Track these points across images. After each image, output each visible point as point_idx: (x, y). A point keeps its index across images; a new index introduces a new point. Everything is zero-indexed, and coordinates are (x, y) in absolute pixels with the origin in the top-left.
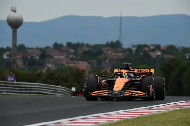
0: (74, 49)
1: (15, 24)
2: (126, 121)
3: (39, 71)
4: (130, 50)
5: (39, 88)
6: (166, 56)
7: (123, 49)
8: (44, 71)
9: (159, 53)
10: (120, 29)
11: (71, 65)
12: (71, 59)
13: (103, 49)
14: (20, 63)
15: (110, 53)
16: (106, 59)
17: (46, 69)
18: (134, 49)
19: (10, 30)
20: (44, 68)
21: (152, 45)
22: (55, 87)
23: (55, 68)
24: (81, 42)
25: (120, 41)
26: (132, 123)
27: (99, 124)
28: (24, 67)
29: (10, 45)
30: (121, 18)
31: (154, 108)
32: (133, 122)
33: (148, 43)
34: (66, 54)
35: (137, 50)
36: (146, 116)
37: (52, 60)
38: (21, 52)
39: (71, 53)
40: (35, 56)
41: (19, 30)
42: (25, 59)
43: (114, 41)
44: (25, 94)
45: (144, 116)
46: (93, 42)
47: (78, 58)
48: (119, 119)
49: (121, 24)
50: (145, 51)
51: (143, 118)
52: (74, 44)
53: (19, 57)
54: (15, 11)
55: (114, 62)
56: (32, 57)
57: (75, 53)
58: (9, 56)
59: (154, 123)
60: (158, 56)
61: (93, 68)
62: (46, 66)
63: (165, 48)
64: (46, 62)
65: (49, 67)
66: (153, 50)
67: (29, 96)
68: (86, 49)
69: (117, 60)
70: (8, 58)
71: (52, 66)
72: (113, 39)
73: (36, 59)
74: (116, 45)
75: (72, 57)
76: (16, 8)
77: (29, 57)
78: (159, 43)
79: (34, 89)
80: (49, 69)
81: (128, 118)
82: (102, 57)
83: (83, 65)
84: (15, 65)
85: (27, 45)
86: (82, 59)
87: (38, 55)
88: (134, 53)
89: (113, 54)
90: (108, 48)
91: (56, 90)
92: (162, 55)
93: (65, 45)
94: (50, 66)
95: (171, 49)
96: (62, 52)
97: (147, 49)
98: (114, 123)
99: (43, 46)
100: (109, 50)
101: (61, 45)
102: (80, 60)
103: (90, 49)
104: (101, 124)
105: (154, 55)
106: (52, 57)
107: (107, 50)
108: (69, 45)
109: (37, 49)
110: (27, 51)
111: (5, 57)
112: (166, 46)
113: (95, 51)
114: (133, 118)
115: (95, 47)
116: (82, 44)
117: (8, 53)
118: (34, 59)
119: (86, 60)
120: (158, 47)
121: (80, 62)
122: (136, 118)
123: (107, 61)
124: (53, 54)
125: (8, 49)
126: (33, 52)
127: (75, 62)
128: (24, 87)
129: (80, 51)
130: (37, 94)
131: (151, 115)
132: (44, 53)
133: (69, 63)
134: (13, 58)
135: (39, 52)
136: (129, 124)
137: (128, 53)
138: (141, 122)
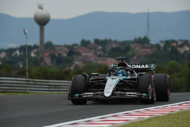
0: (101, 46)
1: (42, 22)
2: (158, 118)
3: (67, 68)
4: (158, 46)
7: (151, 45)
8: (72, 68)
10: (148, 25)
11: (99, 62)
12: (100, 56)
13: (131, 45)
14: (48, 60)
15: (138, 49)
16: (134, 55)
17: (74, 66)
18: (162, 45)
19: (37, 27)
20: (72, 65)
21: (180, 41)
23: (83, 65)
24: (108, 38)
25: (148, 37)
26: (163, 120)
27: (130, 121)
29: (38, 43)
31: (184, 105)
32: (164, 118)
33: (176, 39)
34: (93, 51)
35: (165, 46)
36: (177, 113)
37: (80, 57)
38: (49, 50)
39: (99, 50)
40: (63, 54)
41: (46, 27)
42: (52, 57)
43: (142, 37)
44: (54, 92)
45: (174, 112)
47: (106, 55)
48: (150, 116)
49: (148, 19)
50: (173, 47)
51: (174, 114)
52: (102, 41)
53: (47, 54)
55: (142, 58)
56: (60, 55)
57: (104, 50)
58: (37, 53)
59: (185, 119)
60: (186, 52)
62: (74, 63)
64: (74, 59)
65: (76, 64)
66: (182, 46)
67: (58, 93)
68: (114, 46)
69: (145, 56)
71: (80, 64)
73: (64, 57)
74: (144, 41)
75: (100, 54)
76: (43, 5)
77: (57, 55)
80: (77, 67)
81: (158, 115)
82: (130, 53)
84: (43, 63)
85: (55, 42)
86: (111, 55)
87: (66, 52)
88: (162, 48)
89: (141, 50)
90: (136, 45)
93: (92, 41)
94: (78, 63)
96: (91, 49)
97: (175, 44)
98: (145, 120)
99: (71, 43)
100: (137, 46)
101: (88, 42)
102: (108, 57)
103: (119, 46)
104: (132, 121)
105: (182, 51)
106: (80, 54)
107: (135, 47)
108: (97, 41)
109: (65, 46)
110: (54, 49)
111: (33, 55)
113: (123, 48)
114: (164, 114)
115: (123, 43)
116: (110, 41)
117: (36, 51)
118: (62, 56)
119: (114, 57)
120: (186, 43)
121: (109, 59)
122: (167, 115)
123: (135, 58)
124: (80, 51)
125: (36, 47)
126: (60, 50)
127: (103, 58)
129: (108, 48)
131: (181, 112)
132: (72, 51)
133: (97, 60)
134: (41, 55)
135: (66, 50)
136: (160, 121)
137: (156, 49)
138: (172, 119)
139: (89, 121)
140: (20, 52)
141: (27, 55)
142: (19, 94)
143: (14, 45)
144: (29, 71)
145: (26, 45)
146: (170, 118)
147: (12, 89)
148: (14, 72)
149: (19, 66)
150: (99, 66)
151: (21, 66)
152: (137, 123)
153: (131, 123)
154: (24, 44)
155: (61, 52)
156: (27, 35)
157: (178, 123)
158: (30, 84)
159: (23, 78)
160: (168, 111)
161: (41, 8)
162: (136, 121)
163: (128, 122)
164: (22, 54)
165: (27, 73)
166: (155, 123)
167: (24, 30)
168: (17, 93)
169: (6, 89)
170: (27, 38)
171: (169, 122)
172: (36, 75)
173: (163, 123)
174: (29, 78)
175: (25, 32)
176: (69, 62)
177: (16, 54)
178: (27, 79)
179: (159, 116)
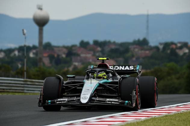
0: (100, 47)
2: (154, 119)
3: (66, 69)
4: (157, 48)
7: (150, 46)
8: (71, 69)
9: (187, 51)
10: (148, 27)
13: (130, 47)
14: (46, 61)
15: (137, 50)
16: (133, 56)
17: (72, 67)
18: (161, 47)
19: (36, 28)
20: (70, 66)
21: (180, 43)
23: (82, 66)
24: (107, 40)
25: (147, 38)
26: (160, 121)
27: (127, 122)
28: (50, 65)
29: (36, 43)
30: (148, 16)
31: (181, 106)
32: (161, 120)
33: (176, 41)
34: (92, 52)
35: (164, 48)
36: (174, 114)
37: (79, 58)
38: (48, 50)
39: (98, 52)
40: (61, 55)
41: (45, 28)
42: (51, 57)
43: (141, 39)
45: (171, 114)
46: (120, 40)
47: (105, 56)
48: (147, 117)
49: (148, 21)
50: (172, 49)
51: (170, 116)
52: (101, 42)
53: (46, 55)
55: (141, 59)
56: (58, 56)
57: (102, 51)
58: (36, 54)
59: (181, 121)
60: (185, 54)
62: (73, 64)
64: (73, 60)
66: (181, 48)
68: (113, 47)
69: (144, 58)
70: (35, 56)
71: (78, 65)
72: (140, 36)
73: (62, 57)
74: (143, 43)
75: (99, 55)
76: (42, 6)
77: (56, 56)
78: (187, 41)
80: (75, 68)
82: (129, 54)
85: (54, 43)
87: (64, 53)
88: (161, 50)
89: (140, 52)
90: (135, 46)
92: (189, 52)
93: (91, 42)
94: (76, 64)
96: (90, 50)
97: (174, 46)
98: (142, 121)
99: (70, 44)
100: (136, 48)
101: (87, 43)
103: (117, 47)
104: (129, 122)
105: (181, 53)
106: (78, 55)
107: (134, 48)
108: (96, 43)
109: (64, 47)
110: (53, 50)
111: (31, 55)
113: (122, 49)
114: (161, 116)
115: (122, 45)
116: (109, 42)
117: (34, 51)
118: (60, 57)
119: (113, 58)
120: (185, 45)
122: (164, 116)
123: (134, 59)
124: (79, 52)
125: (34, 47)
126: (59, 50)
129: (107, 49)
131: (178, 113)
132: (71, 52)
134: (39, 56)
135: (65, 51)
136: (157, 123)
137: (155, 50)
138: (169, 120)
139: (85, 121)
140: (19, 52)
141: (25, 55)
142: (17, 94)
143: (12, 46)
144: (27, 71)
145: (25, 46)
146: (166, 119)
147: (10, 89)
148: (12, 72)
149: (18, 66)
151: (20, 66)
152: (134, 123)
153: (128, 124)
154: (23, 44)
155: (60, 53)
156: (26, 35)
157: (174, 125)
158: (28, 84)
159: (21, 78)
160: (165, 113)
161: (40, 9)
162: (132, 122)
163: (125, 123)
164: (20, 54)
165: (25, 73)
166: (152, 124)
167: (23, 30)
168: (15, 93)
169: (3, 89)
170: (25, 38)
171: (165, 123)
172: (34, 75)
173: (159, 124)
174: (27, 78)
175: (23, 32)
176: (68, 62)
177: (15, 55)
178: (25, 79)
179: (155, 117)
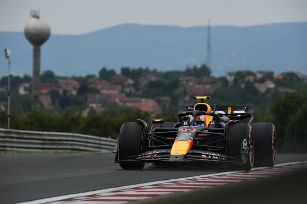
0: (133, 79)
1: (38, 39)
3: (77, 113)
4: (224, 80)
5: (74, 141)
6: (282, 90)
7: (213, 78)
8: (85, 114)
9: (272, 86)
10: (209, 46)
11: (128, 104)
12: (129, 95)
13: (181, 79)
14: (46, 101)
15: (192, 84)
16: (185, 94)
17: (88, 110)
18: (230, 79)
19: (30, 47)
20: (85, 109)
21: (260, 72)
22: (100, 140)
23: (103, 109)
24: (144, 67)
25: (208, 65)
28: (53, 107)
29: (29, 72)
30: (209, 28)
33: (254, 69)
34: (119, 87)
35: (235, 81)
37: (98, 96)
38: (48, 84)
39: (128, 86)
40: (70, 91)
41: (44, 48)
42: (54, 95)
43: (199, 66)
47: (140, 93)
49: (209, 38)
50: (248, 82)
52: (134, 71)
53: (45, 91)
54: (38, 17)
56: (65, 92)
57: (136, 86)
58: (29, 89)
60: (269, 90)
61: (164, 109)
62: (88, 106)
63: (281, 77)
64: (89, 99)
65: (92, 107)
66: (262, 81)
68: (154, 79)
70: (27, 93)
71: (97, 107)
72: (197, 62)
73: (72, 94)
74: (201, 73)
75: (131, 91)
76: (39, 13)
77: (61, 92)
78: (271, 70)
79: (65, 142)
80: (92, 112)
82: (178, 91)
83: (148, 105)
84: (38, 105)
85: (58, 72)
86: (146, 95)
87: (75, 89)
88: (231, 84)
89: (196, 86)
90: (188, 78)
91: (101, 144)
92: (276, 88)
93: (118, 72)
94: (94, 106)
95: (290, 78)
96: (116, 83)
97: (251, 78)
99: (83, 74)
100: (191, 81)
101: (112, 73)
102: (142, 97)
103: (160, 79)
105: (262, 88)
106: (97, 92)
107: (188, 81)
108: (126, 72)
109: (74, 78)
110: (56, 82)
111: (22, 91)
112: (283, 74)
113: (167, 82)
115: (168, 75)
116: (147, 70)
117: (27, 85)
118: (68, 94)
119: (153, 97)
120: (269, 76)
121: (144, 100)
123: (187, 98)
124: (99, 87)
125: (27, 79)
126: (67, 84)
127: (135, 99)
128: (48, 140)
129: (143, 82)
130: (68, 151)
132: (85, 86)
133: (125, 102)
135: (76, 84)
137: (220, 85)
141: (9, 90)
144: (12, 118)
145: (10, 76)
150: (128, 111)
151: (3, 109)
154: (7, 75)
155: (67, 89)
156: (10, 58)
158: (12, 138)
159: (2, 128)
161: (36, 16)
164: (4, 90)
165: (9, 119)
167: (6, 50)
170: (9, 63)
172: (25, 124)
174: (11, 128)
175: (6, 54)
176: (81, 104)
178: (9, 130)
